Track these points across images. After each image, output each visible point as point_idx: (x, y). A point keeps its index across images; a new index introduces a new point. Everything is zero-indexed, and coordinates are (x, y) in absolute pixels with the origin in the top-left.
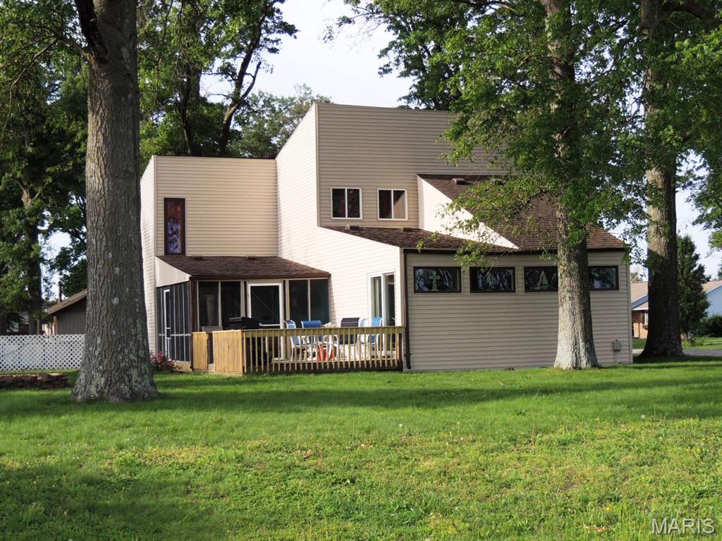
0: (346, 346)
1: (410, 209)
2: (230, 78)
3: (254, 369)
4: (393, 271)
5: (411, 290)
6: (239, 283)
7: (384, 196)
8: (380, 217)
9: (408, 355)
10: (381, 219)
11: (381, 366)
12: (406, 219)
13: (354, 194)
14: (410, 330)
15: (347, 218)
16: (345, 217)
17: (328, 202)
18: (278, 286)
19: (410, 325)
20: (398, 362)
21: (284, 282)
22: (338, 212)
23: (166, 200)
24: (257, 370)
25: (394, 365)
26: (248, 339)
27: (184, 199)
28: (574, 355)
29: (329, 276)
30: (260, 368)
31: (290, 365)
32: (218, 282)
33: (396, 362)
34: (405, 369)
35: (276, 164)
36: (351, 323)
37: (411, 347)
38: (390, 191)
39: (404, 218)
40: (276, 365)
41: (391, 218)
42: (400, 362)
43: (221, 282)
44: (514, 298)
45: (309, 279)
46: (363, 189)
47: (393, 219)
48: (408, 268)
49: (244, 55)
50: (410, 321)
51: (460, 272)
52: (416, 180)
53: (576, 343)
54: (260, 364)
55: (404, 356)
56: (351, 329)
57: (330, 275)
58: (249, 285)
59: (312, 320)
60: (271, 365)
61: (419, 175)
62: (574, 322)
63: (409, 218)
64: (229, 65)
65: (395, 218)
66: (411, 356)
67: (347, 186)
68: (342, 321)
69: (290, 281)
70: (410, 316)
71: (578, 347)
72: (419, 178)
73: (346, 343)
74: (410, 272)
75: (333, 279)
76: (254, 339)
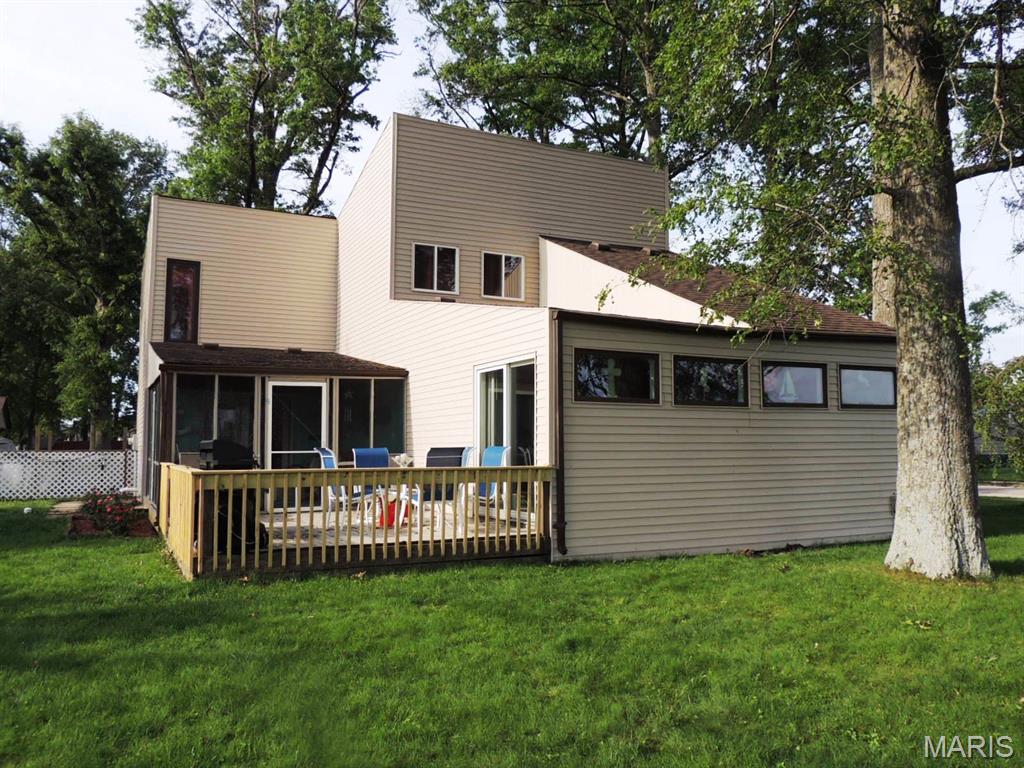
0: (438, 506)
1: (528, 286)
2: (306, 176)
3: (222, 563)
4: (532, 356)
5: (569, 394)
6: (252, 380)
7: (492, 263)
8: (485, 294)
9: (561, 525)
10: (486, 296)
11: (508, 549)
12: (522, 299)
13: (447, 255)
14: (567, 474)
15: (435, 290)
16: (432, 288)
17: (409, 264)
18: (320, 388)
19: (567, 465)
20: (541, 539)
21: (331, 381)
22: (422, 280)
23: (171, 262)
24: (229, 566)
25: (533, 546)
26: (209, 494)
27: (199, 263)
28: (954, 546)
29: (404, 374)
30: (236, 561)
31: (311, 552)
32: (214, 377)
33: (537, 539)
34: (555, 556)
35: (337, 225)
36: (446, 458)
37: (567, 509)
38: (501, 256)
39: (519, 296)
40: (278, 551)
41: (500, 295)
42: (545, 540)
43: (220, 377)
44: (746, 416)
45: (373, 378)
46: (461, 250)
47: (503, 297)
48: (566, 351)
49: (322, 149)
50: (566, 456)
51: (657, 365)
52: (538, 243)
53: (956, 519)
54: (236, 550)
55: (554, 527)
56: (448, 471)
57: (408, 372)
58: (270, 385)
59: (375, 446)
60: (263, 554)
61: (542, 237)
62: (950, 471)
63: (526, 298)
64: (304, 160)
65: (506, 295)
66: (567, 527)
67: (438, 243)
68: (429, 454)
69: (340, 380)
70: (567, 447)
71: (959, 526)
72: (541, 240)
73: (438, 497)
74: (569, 360)
75: (411, 379)
76: (224, 494)
